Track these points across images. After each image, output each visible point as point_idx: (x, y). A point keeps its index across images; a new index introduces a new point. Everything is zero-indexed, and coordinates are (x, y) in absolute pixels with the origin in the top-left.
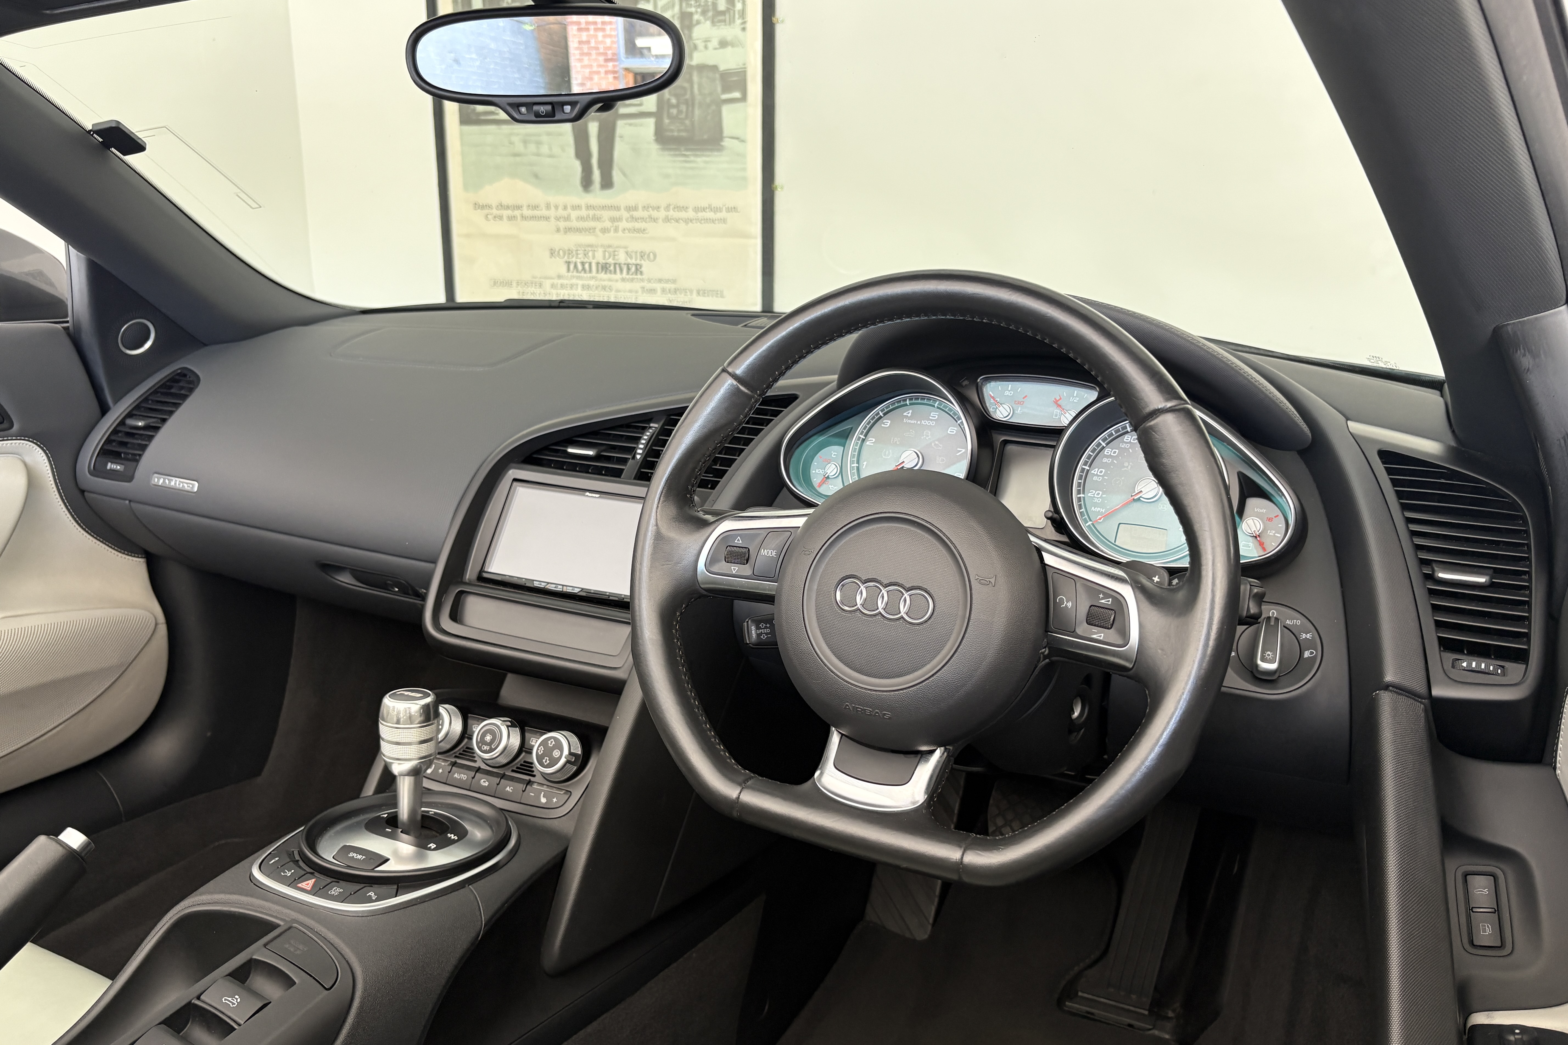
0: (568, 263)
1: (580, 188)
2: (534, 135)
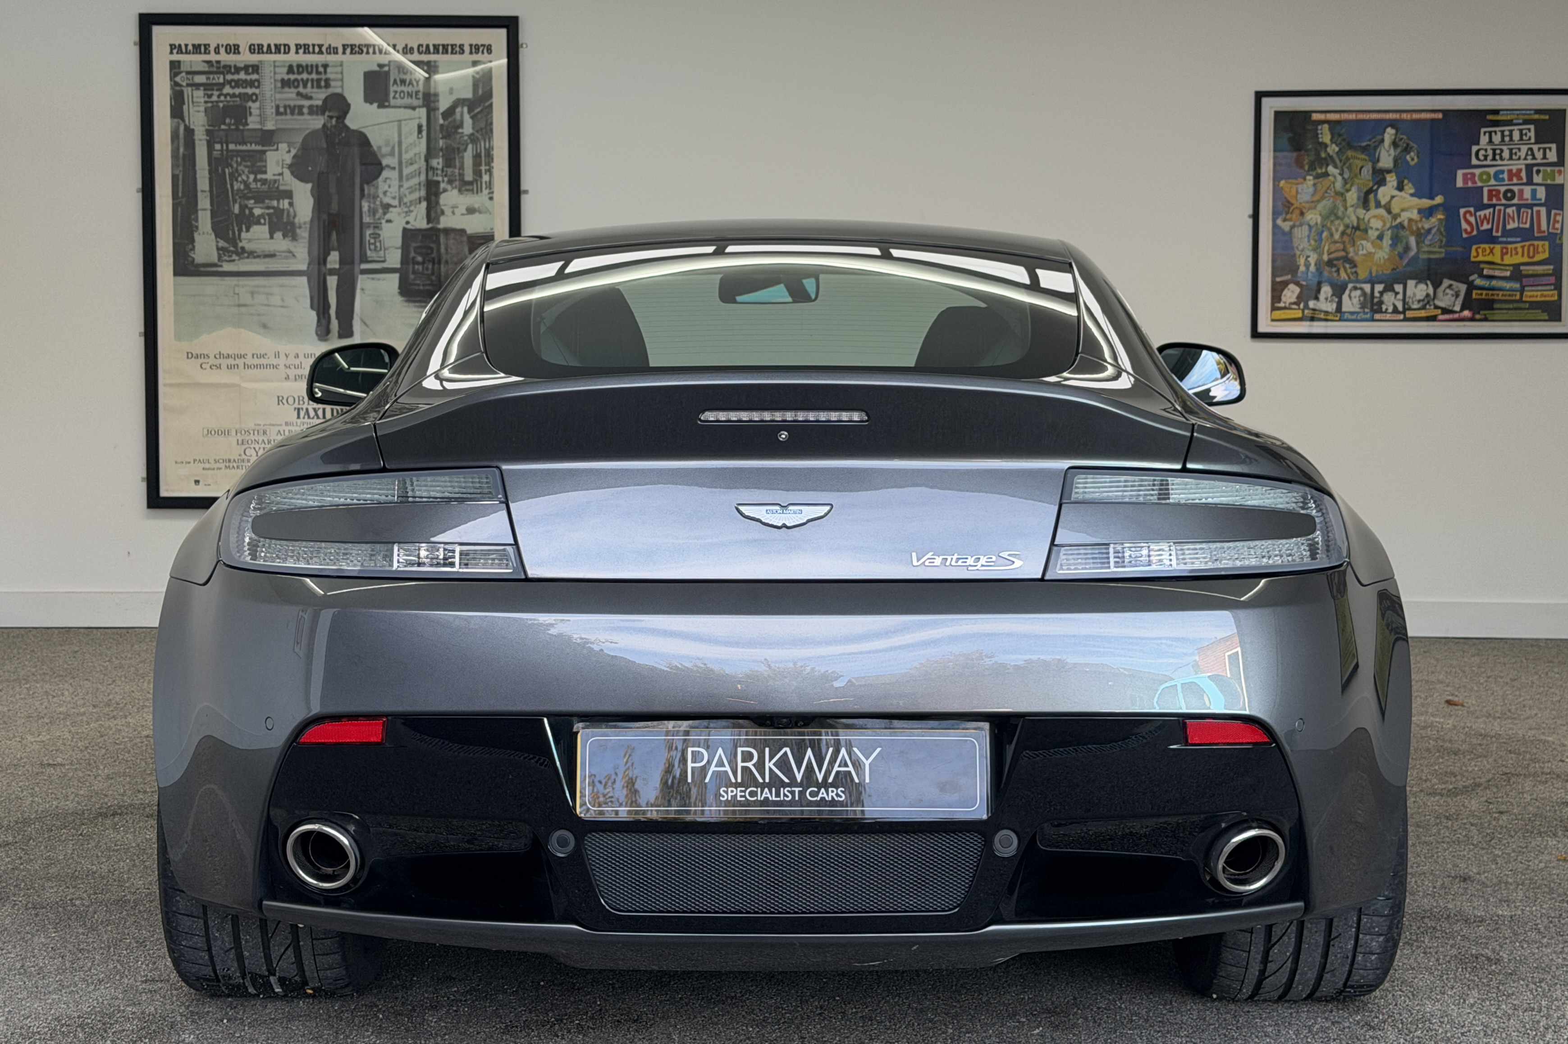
0: (299, 410)
1: (316, 337)
2: (265, 287)
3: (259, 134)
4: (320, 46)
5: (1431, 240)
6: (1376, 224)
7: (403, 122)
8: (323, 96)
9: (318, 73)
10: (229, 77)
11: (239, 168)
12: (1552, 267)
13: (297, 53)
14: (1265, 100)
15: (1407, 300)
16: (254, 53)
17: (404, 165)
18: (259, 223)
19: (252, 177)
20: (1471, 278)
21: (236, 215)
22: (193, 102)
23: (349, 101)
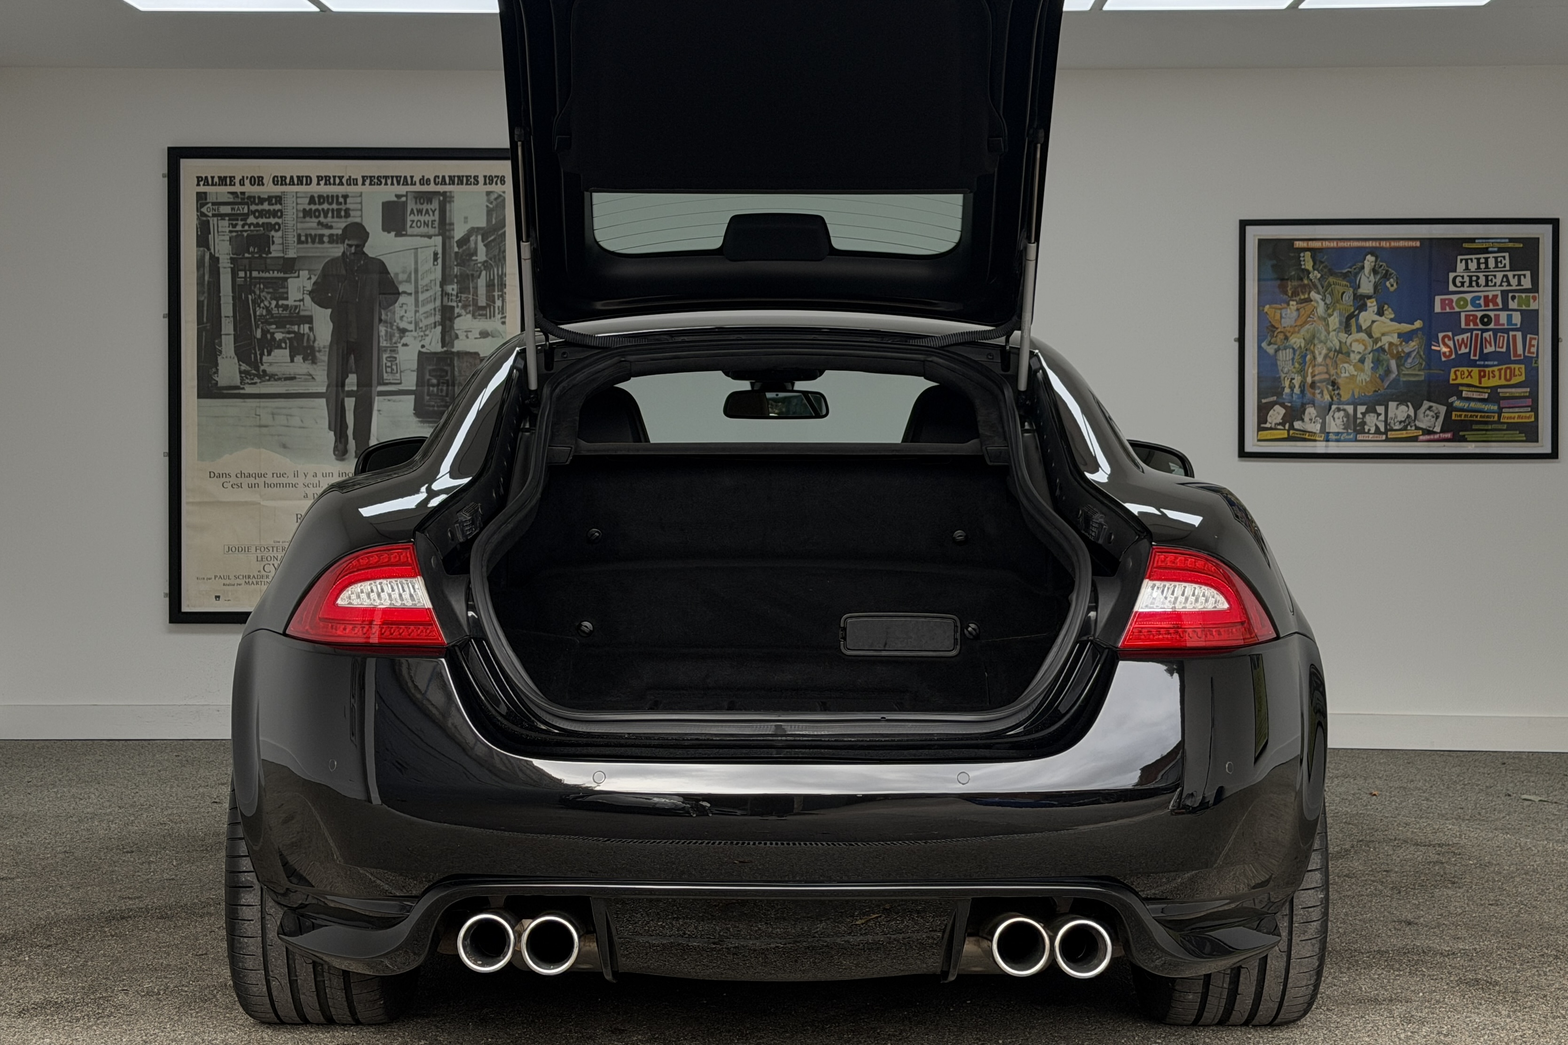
1: (334, 457)
2: (284, 408)
3: (281, 262)
4: (341, 178)
5: (1411, 363)
6: (1358, 347)
7: (419, 250)
8: (343, 225)
9: (339, 203)
10: (253, 208)
11: (262, 294)
12: (1528, 390)
13: (318, 184)
14: (1249, 229)
15: (1389, 421)
16: (277, 184)
17: (420, 290)
18: (281, 348)
19: (274, 303)
20: (1450, 400)
21: (257, 339)
22: (218, 232)
23: (368, 230)
